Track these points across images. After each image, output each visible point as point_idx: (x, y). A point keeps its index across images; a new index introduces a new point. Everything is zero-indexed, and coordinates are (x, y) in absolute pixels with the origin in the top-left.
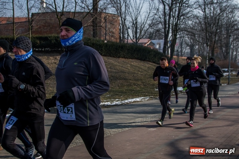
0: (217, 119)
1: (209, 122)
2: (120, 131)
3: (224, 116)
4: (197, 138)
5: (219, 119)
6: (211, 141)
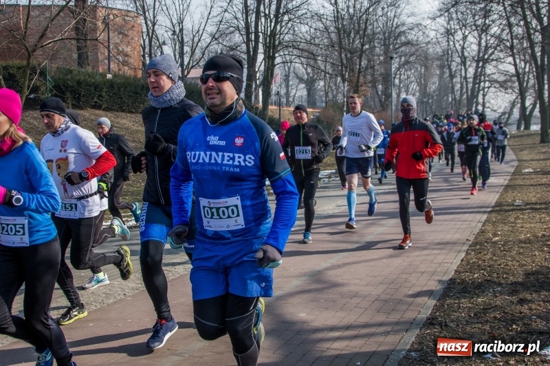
4: (324, 289)
6: (356, 295)
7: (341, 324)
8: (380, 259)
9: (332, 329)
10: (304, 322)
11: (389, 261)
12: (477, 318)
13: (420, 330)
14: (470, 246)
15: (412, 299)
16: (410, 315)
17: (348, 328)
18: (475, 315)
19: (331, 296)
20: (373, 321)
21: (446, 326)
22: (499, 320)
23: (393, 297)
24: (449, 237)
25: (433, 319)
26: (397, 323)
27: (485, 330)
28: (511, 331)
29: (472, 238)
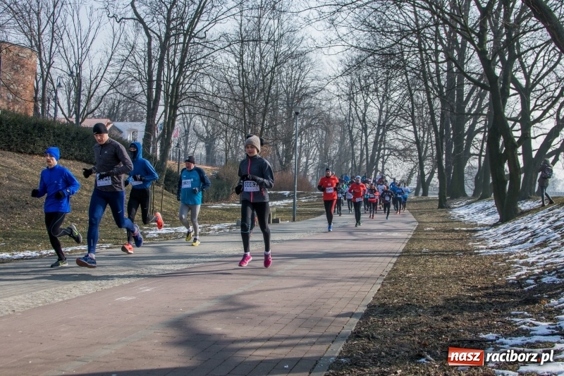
0: (278, 276)
1: (262, 281)
2: (40, 305)
3: (293, 271)
4: (238, 309)
5: (284, 276)
6: (273, 314)
7: (262, 336)
8: (295, 287)
9: (252, 340)
10: (221, 335)
11: (304, 289)
12: (405, 332)
13: (347, 342)
14: (385, 280)
15: (333, 318)
16: (333, 330)
17: (269, 339)
18: (401, 329)
19: (247, 315)
20: (296, 334)
21: (373, 337)
22: (427, 333)
23: (314, 316)
24: (361, 273)
25: (359, 332)
26: (321, 337)
27: (414, 341)
28: (441, 340)
29: (385, 274)
